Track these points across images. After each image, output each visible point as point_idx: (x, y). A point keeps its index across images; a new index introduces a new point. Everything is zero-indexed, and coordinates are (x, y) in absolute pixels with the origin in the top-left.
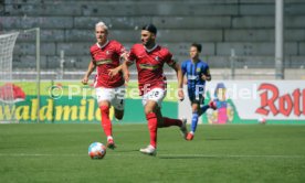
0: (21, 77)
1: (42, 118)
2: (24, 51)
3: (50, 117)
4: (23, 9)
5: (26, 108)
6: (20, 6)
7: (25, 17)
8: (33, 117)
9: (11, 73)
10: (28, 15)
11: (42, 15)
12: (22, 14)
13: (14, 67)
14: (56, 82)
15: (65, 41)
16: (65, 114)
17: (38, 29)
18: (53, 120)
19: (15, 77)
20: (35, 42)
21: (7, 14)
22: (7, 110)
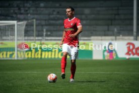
0: (28, 40)
1: (36, 57)
2: (29, 29)
3: (39, 56)
4: (28, 12)
5: (30, 53)
6: (27, 11)
7: (29, 15)
8: (33, 57)
9: (24, 38)
10: (31, 14)
11: (37, 14)
12: (28, 14)
13: (25, 36)
14: (42, 42)
15: (46, 25)
16: (46, 55)
17: (34, 20)
18: (41, 58)
19: (25, 40)
20: (33, 25)
21: (21, 14)
22: (22, 53)
